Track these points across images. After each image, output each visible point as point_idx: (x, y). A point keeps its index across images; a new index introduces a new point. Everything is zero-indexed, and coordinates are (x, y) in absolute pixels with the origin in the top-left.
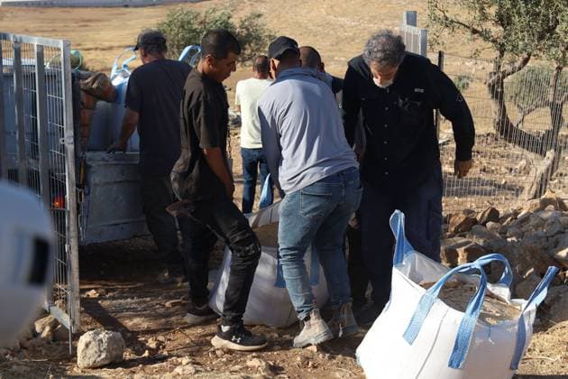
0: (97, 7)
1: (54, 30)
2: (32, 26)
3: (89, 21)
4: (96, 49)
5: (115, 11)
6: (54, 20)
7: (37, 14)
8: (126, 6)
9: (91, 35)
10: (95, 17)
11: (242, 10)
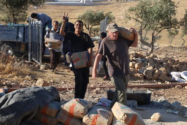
0: (75, 6)
1: (62, 13)
2: (55, 11)
3: (72, 10)
4: (74, 19)
5: (80, 7)
6: (62, 9)
7: (57, 7)
8: (84, 6)
9: (73, 14)
10: (74, 9)
11: (120, 7)
